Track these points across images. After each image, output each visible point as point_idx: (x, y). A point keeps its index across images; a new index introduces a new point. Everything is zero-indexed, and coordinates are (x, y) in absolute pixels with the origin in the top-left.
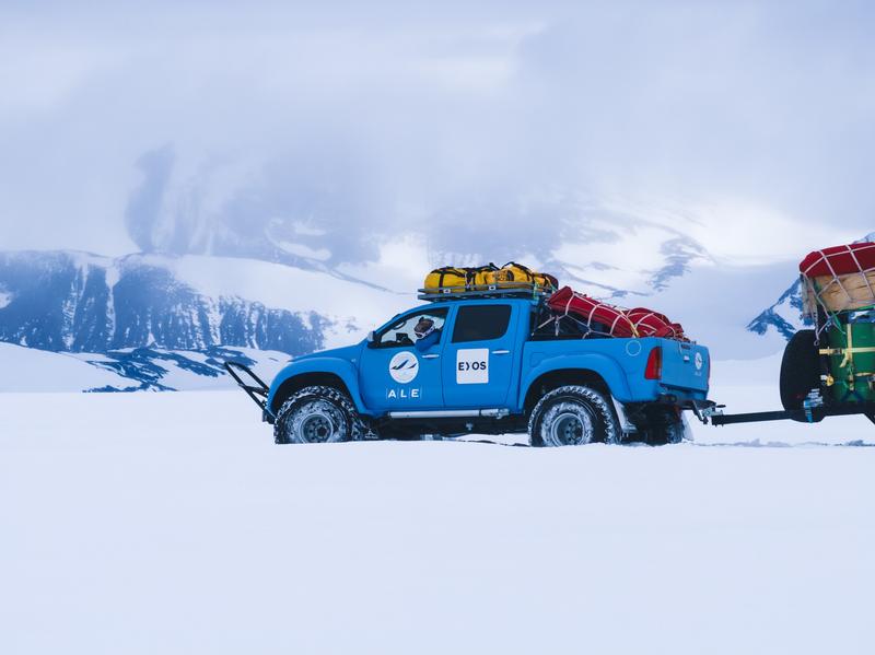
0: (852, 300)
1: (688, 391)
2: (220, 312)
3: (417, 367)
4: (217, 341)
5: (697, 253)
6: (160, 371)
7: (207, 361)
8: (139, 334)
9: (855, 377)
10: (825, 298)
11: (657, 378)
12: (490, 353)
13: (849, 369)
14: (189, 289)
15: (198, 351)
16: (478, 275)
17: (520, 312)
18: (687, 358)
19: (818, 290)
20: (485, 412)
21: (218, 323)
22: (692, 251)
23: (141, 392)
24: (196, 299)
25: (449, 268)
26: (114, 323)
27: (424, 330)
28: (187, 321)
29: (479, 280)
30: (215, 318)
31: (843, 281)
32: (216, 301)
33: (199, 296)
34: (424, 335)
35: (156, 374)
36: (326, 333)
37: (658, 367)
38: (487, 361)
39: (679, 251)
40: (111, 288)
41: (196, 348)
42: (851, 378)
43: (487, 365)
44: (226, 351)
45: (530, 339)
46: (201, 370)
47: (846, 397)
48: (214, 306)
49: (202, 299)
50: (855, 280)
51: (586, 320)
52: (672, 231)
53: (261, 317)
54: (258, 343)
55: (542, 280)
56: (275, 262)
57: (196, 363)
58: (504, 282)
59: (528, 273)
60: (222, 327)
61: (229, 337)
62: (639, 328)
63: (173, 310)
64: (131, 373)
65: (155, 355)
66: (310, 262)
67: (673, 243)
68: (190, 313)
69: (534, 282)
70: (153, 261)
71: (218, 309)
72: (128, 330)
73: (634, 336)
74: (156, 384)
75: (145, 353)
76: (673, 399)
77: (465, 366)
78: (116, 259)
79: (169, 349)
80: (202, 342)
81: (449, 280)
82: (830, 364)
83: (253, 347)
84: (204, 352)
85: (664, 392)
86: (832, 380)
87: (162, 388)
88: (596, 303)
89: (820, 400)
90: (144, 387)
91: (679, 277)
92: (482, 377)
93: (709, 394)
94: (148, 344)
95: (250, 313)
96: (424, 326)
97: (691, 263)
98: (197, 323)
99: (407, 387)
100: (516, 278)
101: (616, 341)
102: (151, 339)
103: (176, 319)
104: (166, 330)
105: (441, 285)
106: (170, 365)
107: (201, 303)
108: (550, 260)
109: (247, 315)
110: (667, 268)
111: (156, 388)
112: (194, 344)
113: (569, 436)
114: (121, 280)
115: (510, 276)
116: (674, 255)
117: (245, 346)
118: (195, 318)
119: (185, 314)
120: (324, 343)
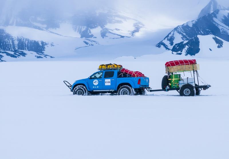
1: (145, 86)
2: (18, 41)
3: (98, 82)
4: (17, 49)
5: (143, 26)
6: (2, 56)
7: (14, 54)
10: (169, 70)
12: (111, 80)
13: (174, 82)
14: (9, 35)
15: (12, 51)
16: (108, 66)
17: (116, 72)
18: (145, 80)
20: (110, 90)
21: (17, 44)
22: (141, 26)
25: (103, 65)
28: (9, 43)
30: (16, 42)
31: (172, 67)
32: (16, 38)
33: (12, 37)
36: (46, 46)
39: (138, 26)
42: (174, 84)
43: (110, 82)
44: (19, 51)
45: (118, 77)
46: (12, 56)
47: (173, 87)
48: (16, 39)
51: (127, 74)
52: (136, 20)
53: (28, 42)
57: (11, 54)
59: (117, 65)
60: (18, 45)
61: (20, 47)
62: (137, 75)
63: (5, 40)
65: (0, 52)
66: (41, 28)
67: (136, 23)
68: (10, 41)
69: (118, 67)
71: (17, 40)
73: (136, 77)
74: (0, 60)
77: (106, 82)
79: (4, 50)
80: (13, 49)
81: (103, 67)
83: (26, 50)
85: (141, 86)
86: (171, 84)
87: (2, 61)
88: (129, 71)
89: (168, 88)
91: (138, 33)
92: (109, 84)
93: (149, 86)
97: (141, 29)
98: (11, 44)
99: (96, 86)
101: (133, 78)
103: (6, 43)
104: (3, 45)
106: (4, 55)
108: (105, 28)
109: (25, 42)
110: (135, 30)
112: (11, 49)
115: (114, 66)
116: (136, 27)
117: (24, 50)
118: (11, 42)
119: (8, 41)
120: (45, 49)
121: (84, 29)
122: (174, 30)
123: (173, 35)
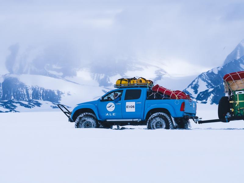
0: (239, 87)
1: (191, 114)
3: (114, 107)
4: (31, 98)
5: (165, 73)
6: (15, 107)
7: (28, 104)
8: (9, 96)
9: (240, 109)
10: (231, 87)
11: (184, 111)
12: (136, 103)
13: (238, 107)
14: (23, 84)
15: (26, 101)
16: (131, 81)
17: (144, 91)
18: (191, 105)
19: (229, 85)
20: (134, 120)
21: (31, 93)
22: (163, 73)
23: (10, 113)
24: (25, 86)
25: (123, 79)
26: (2, 93)
27: (116, 96)
28: (23, 93)
29: (132, 82)
30: (30, 92)
31: (236, 82)
32: (31, 87)
33: (26, 86)
34: (116, 98)
35: (14, 108)
36: (62, 96)
37: (184, 108)
38: (135, 106)
40: (1, 83)
41: (25, 100)
42: (239, 109)
43: (135, 107)
44: (34, 101)
45: (147, 99)
46: (26, 106)
47: (237, 115)
48: (30, 88)
49: (27, 86)
50: (239, 82)
51: (163, 94)
52: (158, 67)
53: (43, 92)
54: (42, 99)
55: (149, 82)
56: (47, 76)
57: (25, 104)
58: (139, 83)
59: (146, 80)
60: (33, 94)
61: (34, 97)
62: (178, 96)
63: (19, 89)
64: (7, 107)
65: (14, 102)
66: (57, 76)
67: (158, 71)
68: (24, 90)
69: (147, 83)
70: (13, 76)
71: (31, 89)
72: (6, 95)
73: (177, 99)
74: (14, 110)
75: (11, 102)
76: (188, 117)
77: (128, 107)
78: (3, 75)
79: (18, 100)
80: (27, 99)
81: (123, 82)
82: (232, 106)
84: (27, 101)
85: (185, 114)
86: (233, 110)
87: (16, 111)
88: (166, 89)
89: (230, 116)
90: (11, 111)
91: (160, 80)
92: (133, 110)
93: (196, 114)
94: (12, 99)
95: (40, 90)
96: (116, 95)
97: (163, 76)
98: (25, 93)
99: (112, 113)
100: (142, 82)
101: (172, 100)
102: (13, 98)
103: (19, 92)
104: (17, 95)
105: (121, 83)
106: (18, 105)
107: (27, 88)
108: (124, 76)
110: (157, 78)
111: (14, 111)
112: (25, 99)
113: (158, 126)
114: (4, 81)
115: (141, 81)
116: (159, 74)
117: (39, 100)
118: (25, 92)
119: (22, 91)
120: (61, 99)
121: (102, 77)
122: (199, 78)
123: (197, 82)
